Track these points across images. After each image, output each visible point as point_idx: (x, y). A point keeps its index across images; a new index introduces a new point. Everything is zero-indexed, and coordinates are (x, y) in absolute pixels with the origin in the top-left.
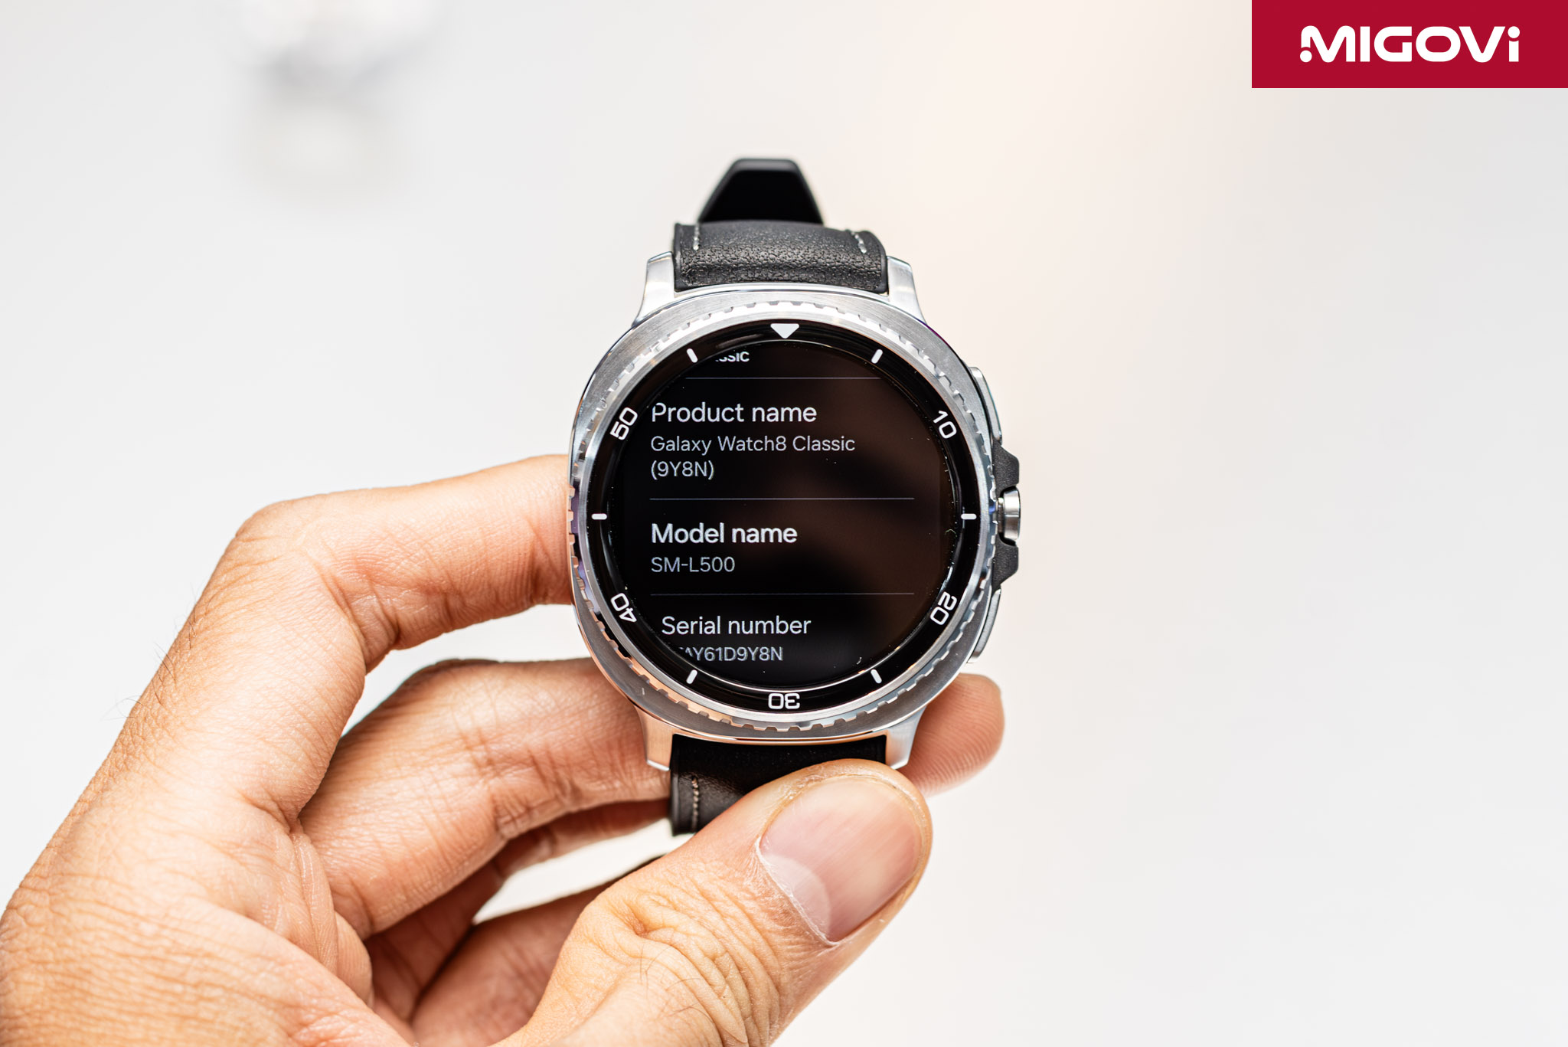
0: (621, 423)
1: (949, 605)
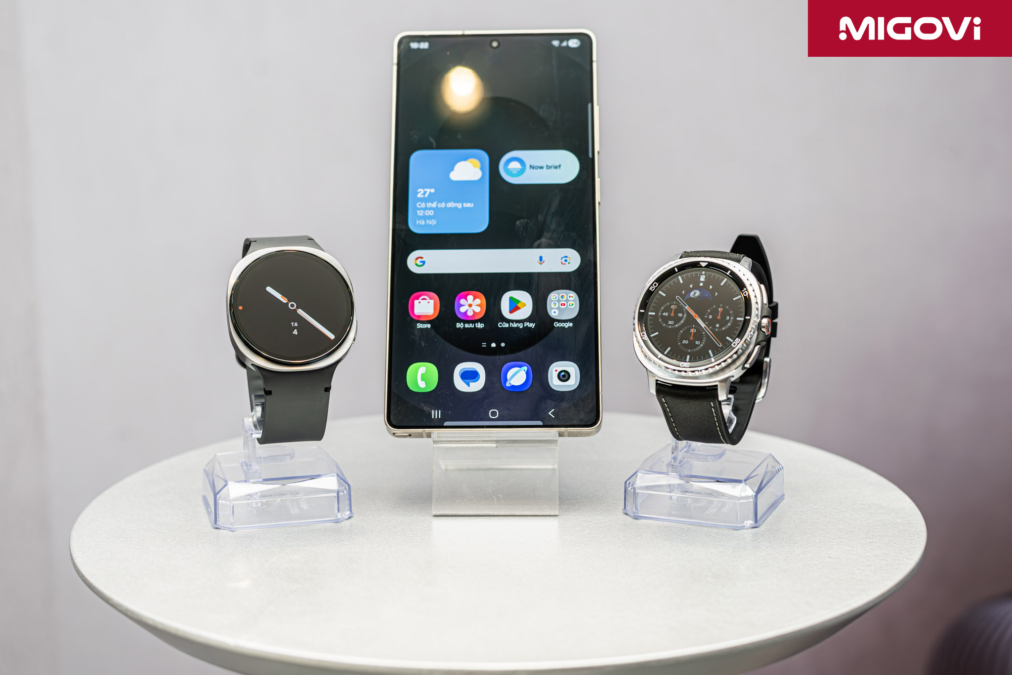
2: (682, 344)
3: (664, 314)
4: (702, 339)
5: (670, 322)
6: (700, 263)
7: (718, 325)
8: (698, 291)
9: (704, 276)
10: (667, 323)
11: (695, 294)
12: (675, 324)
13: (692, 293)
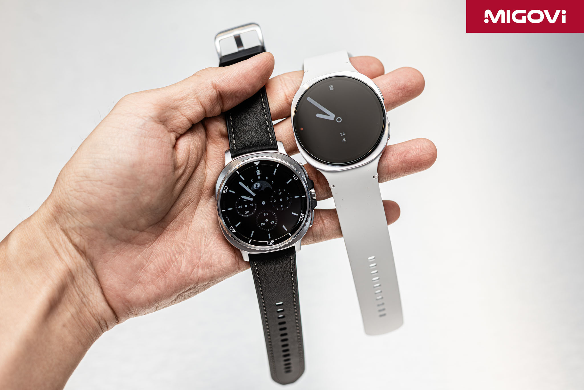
0: (225, 190)
1: (303, 216)
2: (261, 226)
3: (239, 207)
4: (275, 219)
5: (246, 212)
6: (254, 163)
7: (282, 206)
8: (258, 183)
9: (259, 171)
10: (244, 214)
11: (257, 186)
12: (250, 213)
13: (255, 186)
